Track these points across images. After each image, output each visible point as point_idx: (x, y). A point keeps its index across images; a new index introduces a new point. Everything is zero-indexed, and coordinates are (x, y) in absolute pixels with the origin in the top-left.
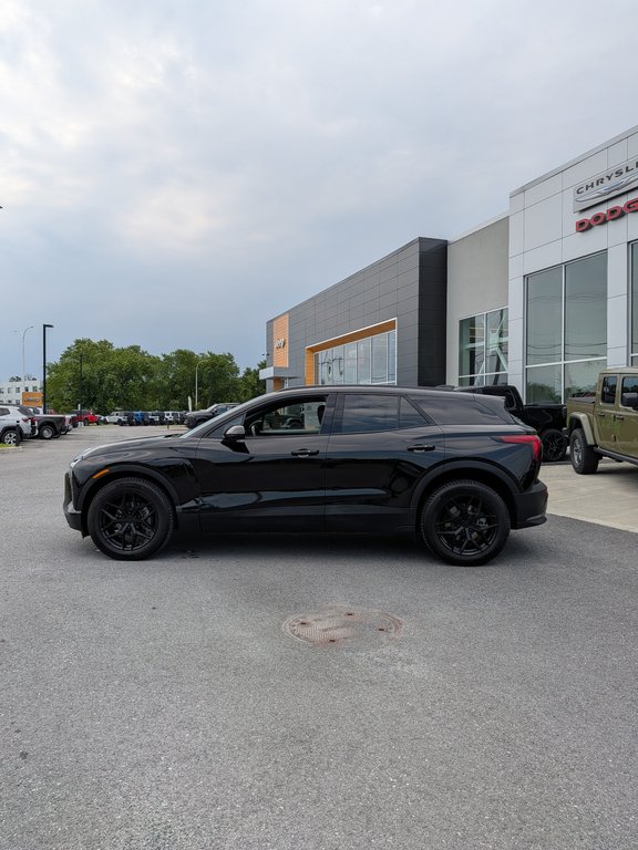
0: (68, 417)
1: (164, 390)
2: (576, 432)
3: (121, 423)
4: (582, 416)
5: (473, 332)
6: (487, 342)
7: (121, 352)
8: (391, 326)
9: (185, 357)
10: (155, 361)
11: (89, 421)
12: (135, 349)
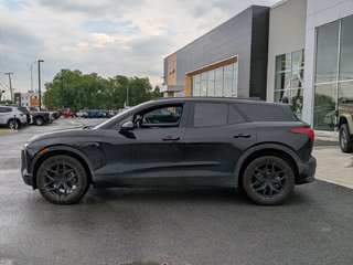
0: (51, 113)
1: (110, 98)
2: (344, 126)
3: (85, 117)
4: (347, 116)
5: (284, 64)
6: (292, 70)
7: (86, 77)
8: (234, 60)
9: (122, 80)
10: (106, 82)
11: (67, 116)
12: (95, 75)
